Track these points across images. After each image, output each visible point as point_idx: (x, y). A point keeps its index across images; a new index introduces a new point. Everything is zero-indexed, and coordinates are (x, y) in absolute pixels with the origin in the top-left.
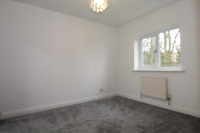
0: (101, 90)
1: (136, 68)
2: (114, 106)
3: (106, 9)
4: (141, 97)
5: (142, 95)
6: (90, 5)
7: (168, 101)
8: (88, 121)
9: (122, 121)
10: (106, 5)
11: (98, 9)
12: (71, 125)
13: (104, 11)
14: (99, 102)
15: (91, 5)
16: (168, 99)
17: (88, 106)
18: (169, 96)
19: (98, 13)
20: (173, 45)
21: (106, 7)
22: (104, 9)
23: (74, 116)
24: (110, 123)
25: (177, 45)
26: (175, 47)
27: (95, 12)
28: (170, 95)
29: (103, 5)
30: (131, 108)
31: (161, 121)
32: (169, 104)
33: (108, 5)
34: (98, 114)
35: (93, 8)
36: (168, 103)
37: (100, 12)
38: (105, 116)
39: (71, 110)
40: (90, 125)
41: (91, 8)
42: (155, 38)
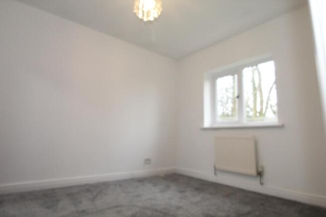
0: (147, 161)
1: (207, 123)
2: (168, 187)
3: (160, 16)
4: (215, 174)
5: (216, 170)
6: (133, 9)
7: (259, 178)
8: (116, 207)
9: (179, 208)
10: (159, 9)
11: (145, 15)
12: (83, 211)
13: (156, 19)
14: (141, 180)
15: (135, 7)
16: (260, 174)
17: (120, 185)
18: (260, 170)
19: (146, 22)
20: (267, 104)
21: (159, 14)
22: (156, 16)
23: (93, 199)
24: (156, 211)
25: (272, 105)
26: (269, 106)
27: (142, 20)
28: (262, 168)
29: (155, 9)
30: (197, 189)
31: (247, 209)
32: (262, 184)
33: (161, 10)
34: (138, 196)
35: (138, 14)
36: (259, 182)
37: (150, 22)
38: (150, 199)
39: (88, 190)
40: (119, 212)
41: (135, 13)
42: (236, 76)
